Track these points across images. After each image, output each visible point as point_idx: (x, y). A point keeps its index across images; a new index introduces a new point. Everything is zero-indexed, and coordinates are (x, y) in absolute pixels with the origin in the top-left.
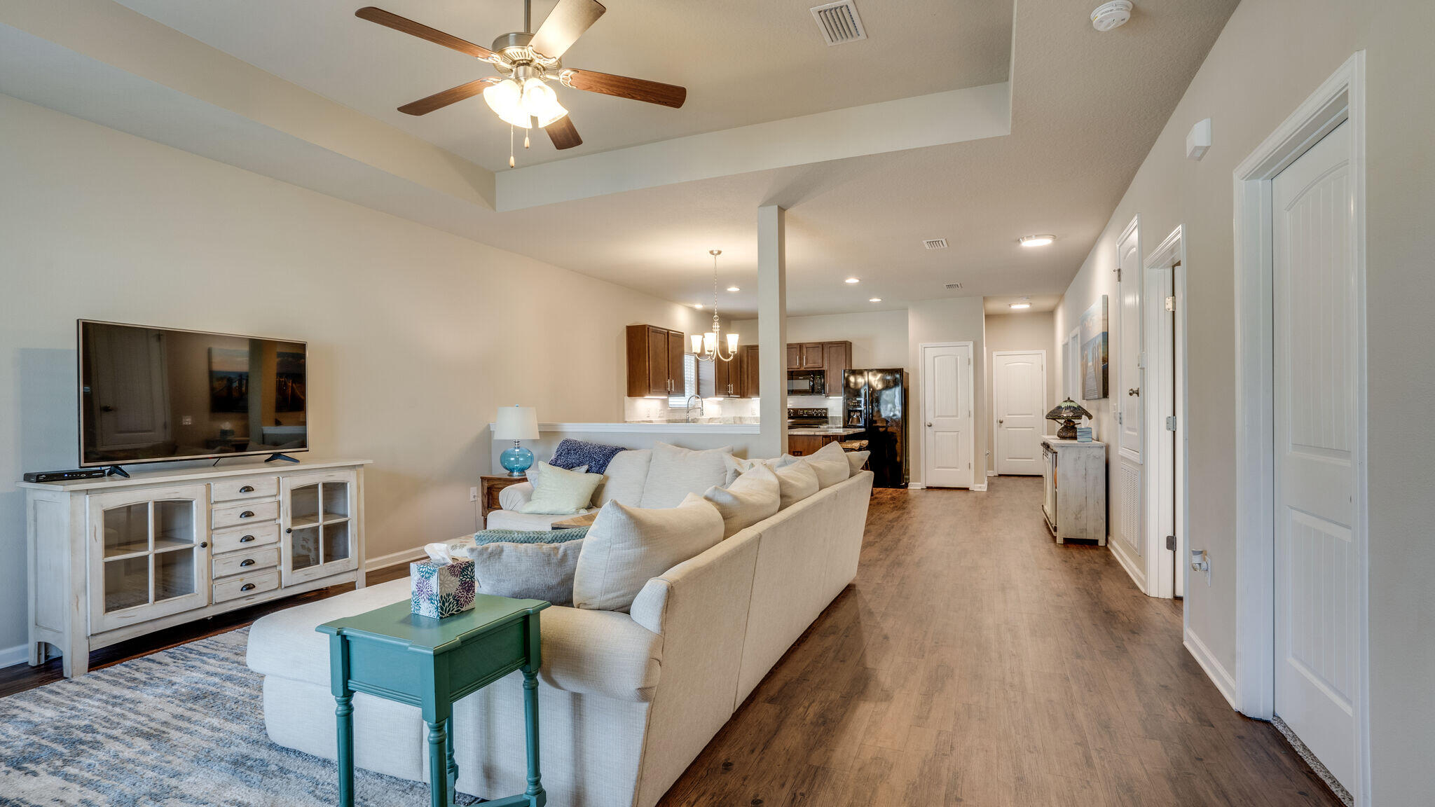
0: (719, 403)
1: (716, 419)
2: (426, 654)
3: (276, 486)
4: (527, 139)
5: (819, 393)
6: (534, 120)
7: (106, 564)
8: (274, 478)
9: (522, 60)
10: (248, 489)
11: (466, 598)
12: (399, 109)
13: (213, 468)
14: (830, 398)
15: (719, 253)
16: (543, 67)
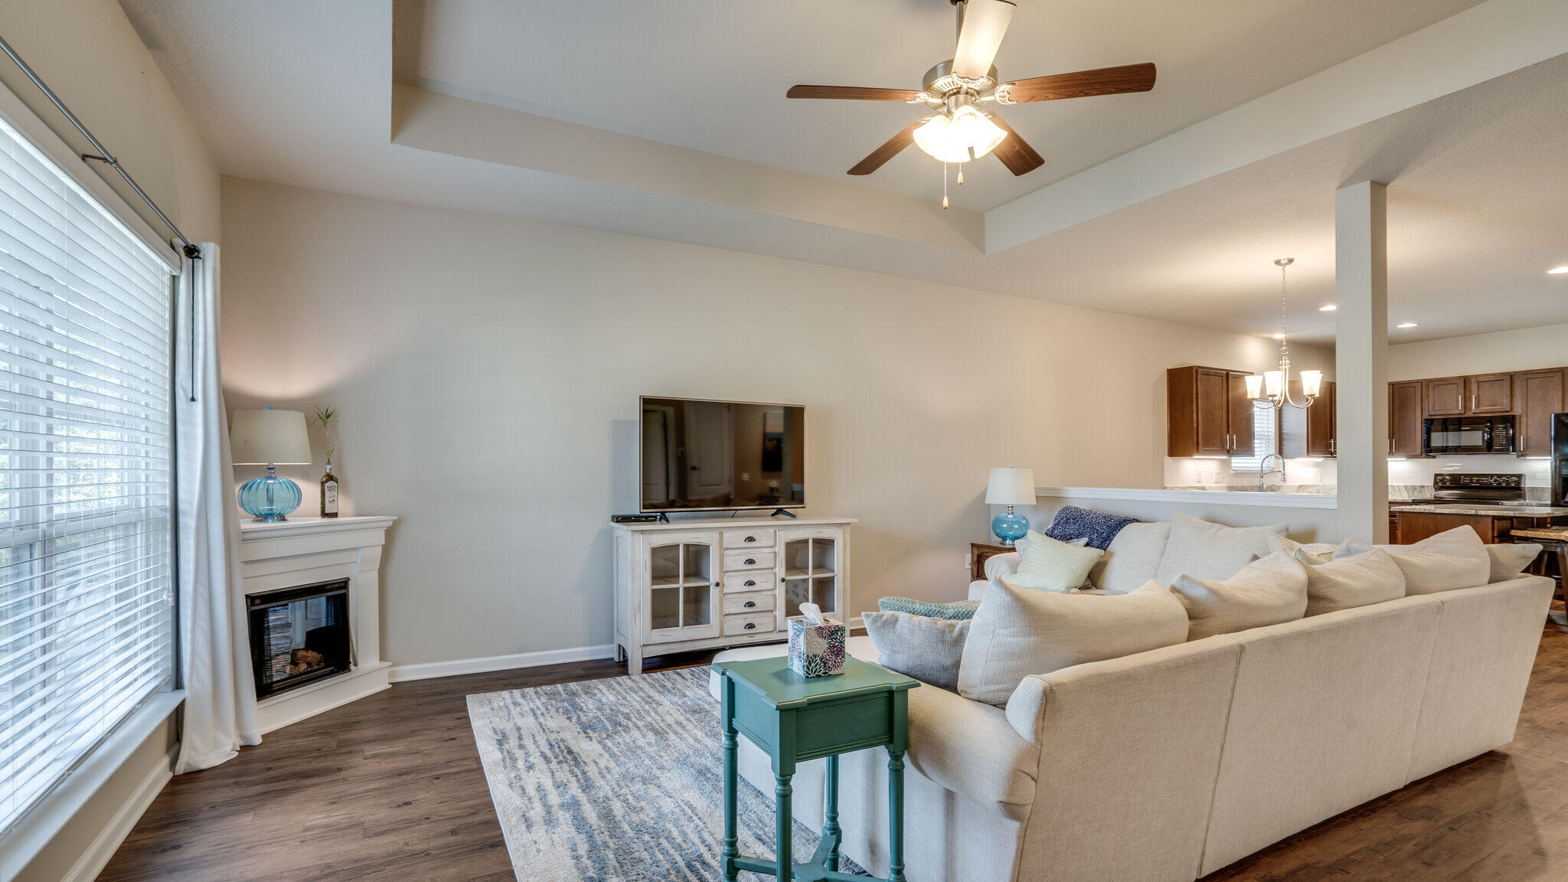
0: (1317, 465)
1: (1310, 486)
2: (768, 706)
3: (773, 538)
4: (960, 174)
5: (1504, 451)
6: (971, 150)
7: (653, 590)
8: (772, 530)
9: (952, 90)
10: (751, 539)
11: (835, 662)
12: (849, 173)
13: (731, 519)
14: (1528, 458)
15: (1291, 261)
16: (977, 91)
